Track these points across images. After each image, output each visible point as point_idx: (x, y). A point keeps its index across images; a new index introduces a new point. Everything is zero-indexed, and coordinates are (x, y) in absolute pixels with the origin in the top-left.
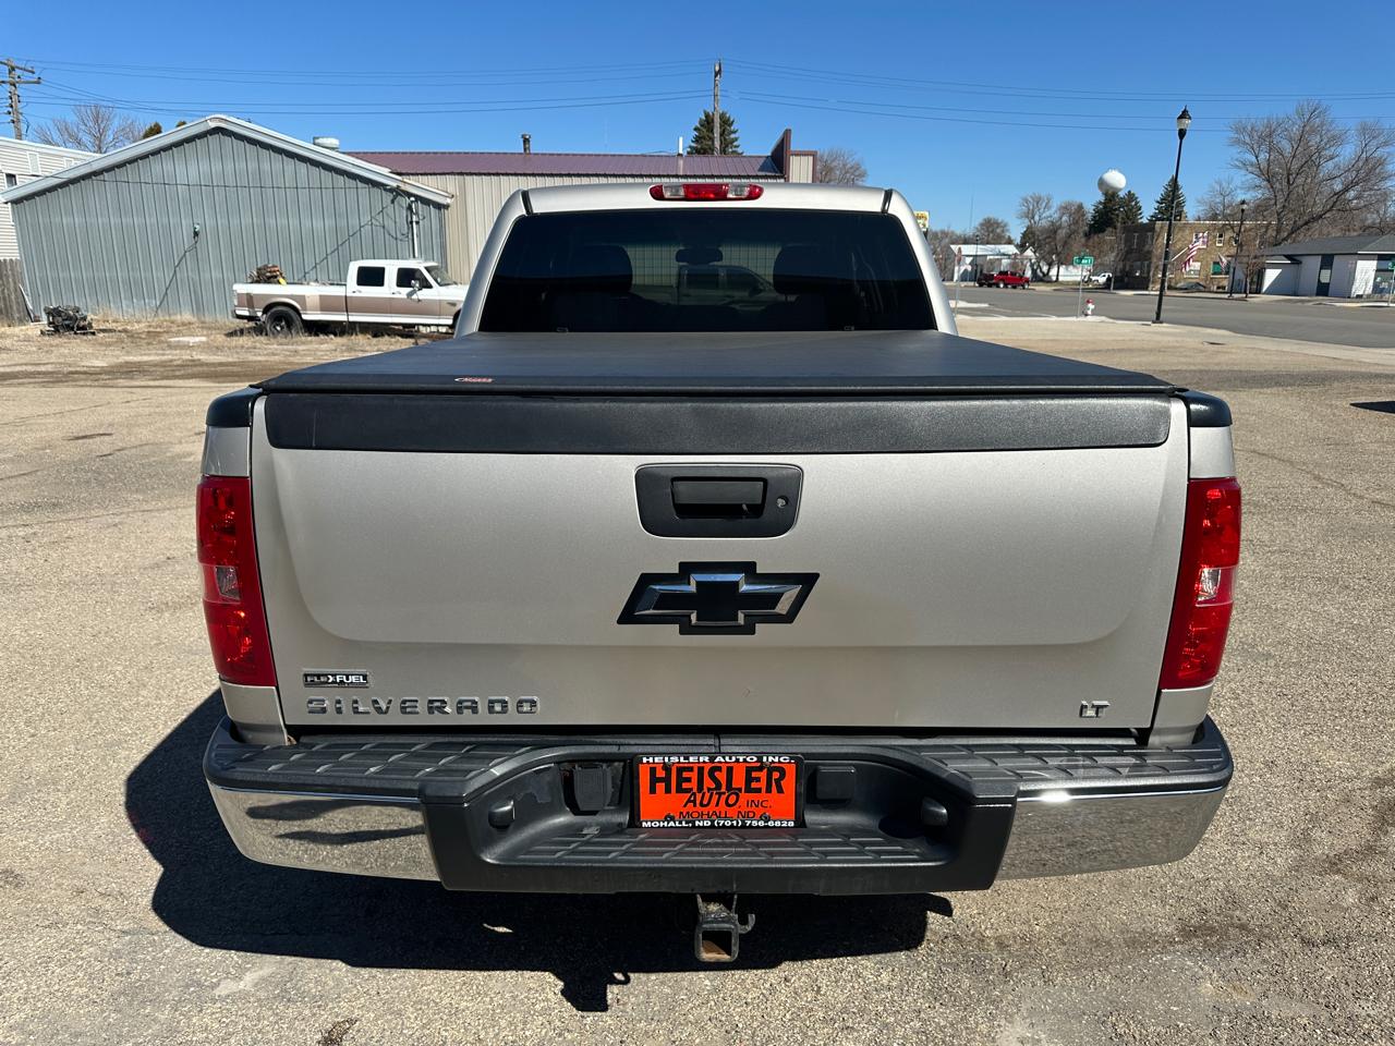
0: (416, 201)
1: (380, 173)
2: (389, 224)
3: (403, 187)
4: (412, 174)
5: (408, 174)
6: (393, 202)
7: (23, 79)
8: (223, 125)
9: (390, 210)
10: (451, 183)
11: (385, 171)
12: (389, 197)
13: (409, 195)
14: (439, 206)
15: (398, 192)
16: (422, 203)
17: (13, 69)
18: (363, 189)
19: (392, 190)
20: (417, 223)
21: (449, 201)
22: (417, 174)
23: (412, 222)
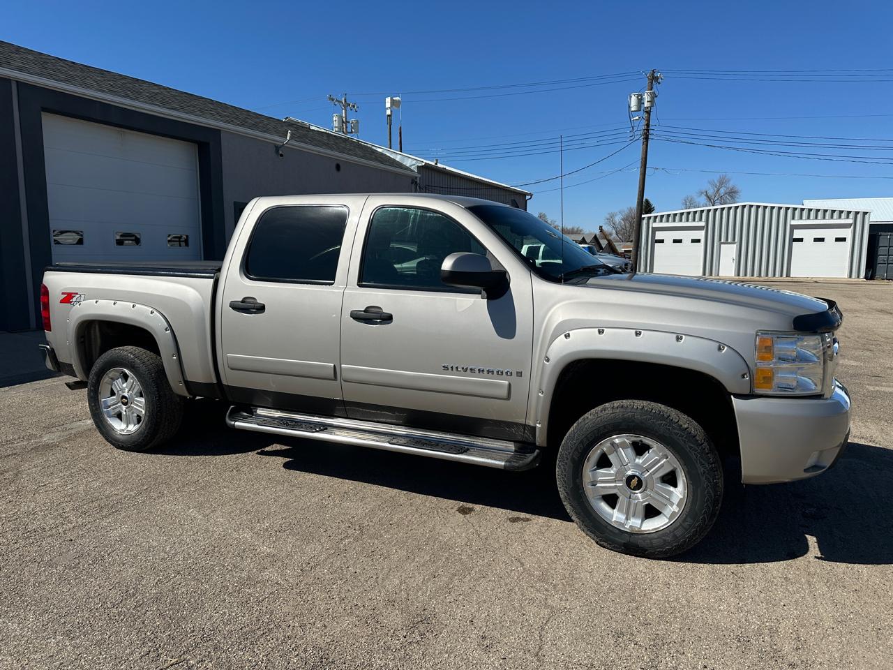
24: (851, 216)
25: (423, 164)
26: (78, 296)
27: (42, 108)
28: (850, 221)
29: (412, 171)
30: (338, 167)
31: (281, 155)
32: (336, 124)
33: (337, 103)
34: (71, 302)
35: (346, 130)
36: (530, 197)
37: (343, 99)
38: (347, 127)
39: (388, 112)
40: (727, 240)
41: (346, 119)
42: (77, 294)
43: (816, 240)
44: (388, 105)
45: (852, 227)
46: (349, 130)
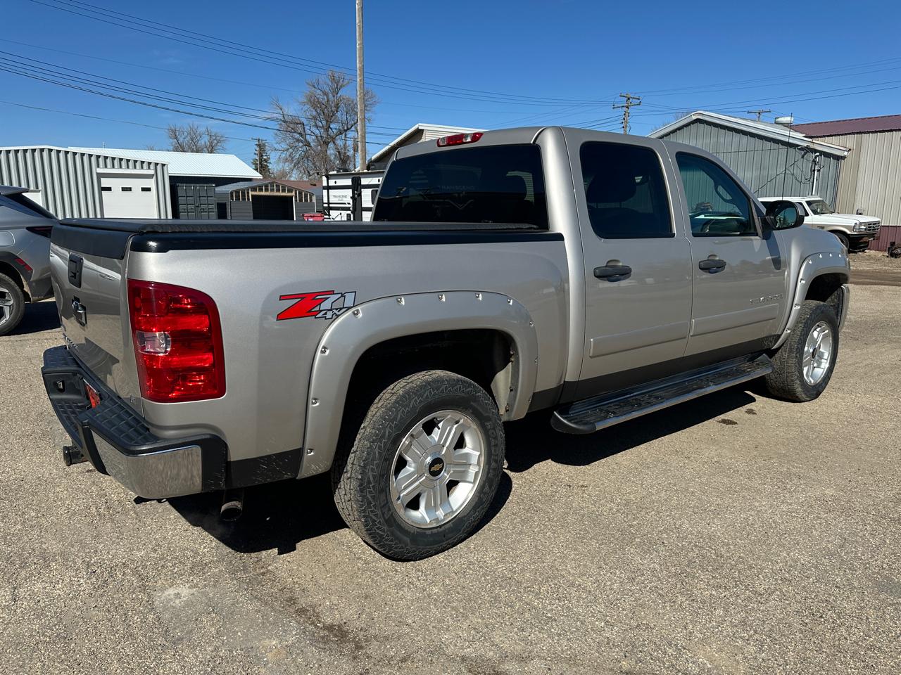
0: (821, 155)
1: (798, 138)
2: (797, 172)
3: (812, 146)
4: (820, 137)
5: (818, 137)
6: (803, 157)
7: (633, 103)
8: (700, 117)
9: (800, 163)
10: (850, 141)
11: (801, 136)
12: (799, 154)
13: (816, 151)
14: (837, 158)
15: (808, 150)
16: (824, 156)
17: (629, 99)
18: (783, 149)
19: (802, 149)
20: (819, 171)
21: (846, 153)
22: (824, 136)
23: (814, 171)
24: (152, 166)
26: (333, 297)
28: (152, 172)
34: (315, 314)
40: (37, 187)
42: (332, 293)
43: (124, 189)
45: (154, 177)
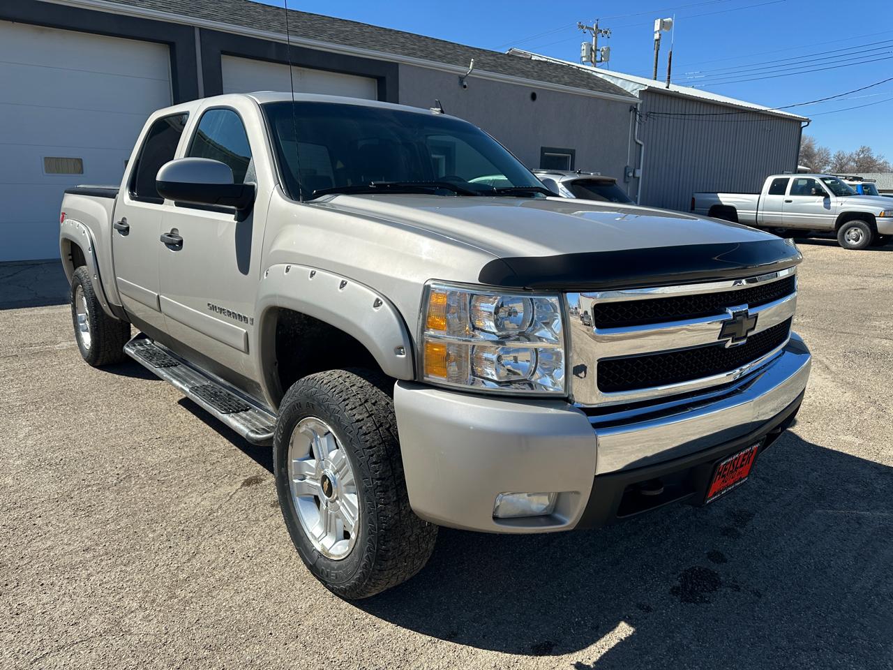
25: (646, 88)
27: (222, 51)
29: (632, 96)
30: (534, 97)
31: (465, 87)
32: (584, 54)
33: (586, 30)
35: (595, 59)
36: (806, 123)
37: (595, 25)
38: (596, 56)
39: (657, 36)
41: (596, 47)
44: (657, 27)
46: (598, 59)
